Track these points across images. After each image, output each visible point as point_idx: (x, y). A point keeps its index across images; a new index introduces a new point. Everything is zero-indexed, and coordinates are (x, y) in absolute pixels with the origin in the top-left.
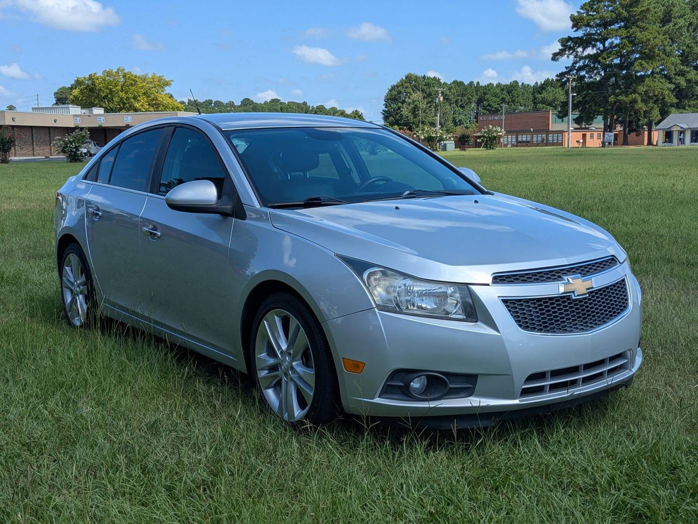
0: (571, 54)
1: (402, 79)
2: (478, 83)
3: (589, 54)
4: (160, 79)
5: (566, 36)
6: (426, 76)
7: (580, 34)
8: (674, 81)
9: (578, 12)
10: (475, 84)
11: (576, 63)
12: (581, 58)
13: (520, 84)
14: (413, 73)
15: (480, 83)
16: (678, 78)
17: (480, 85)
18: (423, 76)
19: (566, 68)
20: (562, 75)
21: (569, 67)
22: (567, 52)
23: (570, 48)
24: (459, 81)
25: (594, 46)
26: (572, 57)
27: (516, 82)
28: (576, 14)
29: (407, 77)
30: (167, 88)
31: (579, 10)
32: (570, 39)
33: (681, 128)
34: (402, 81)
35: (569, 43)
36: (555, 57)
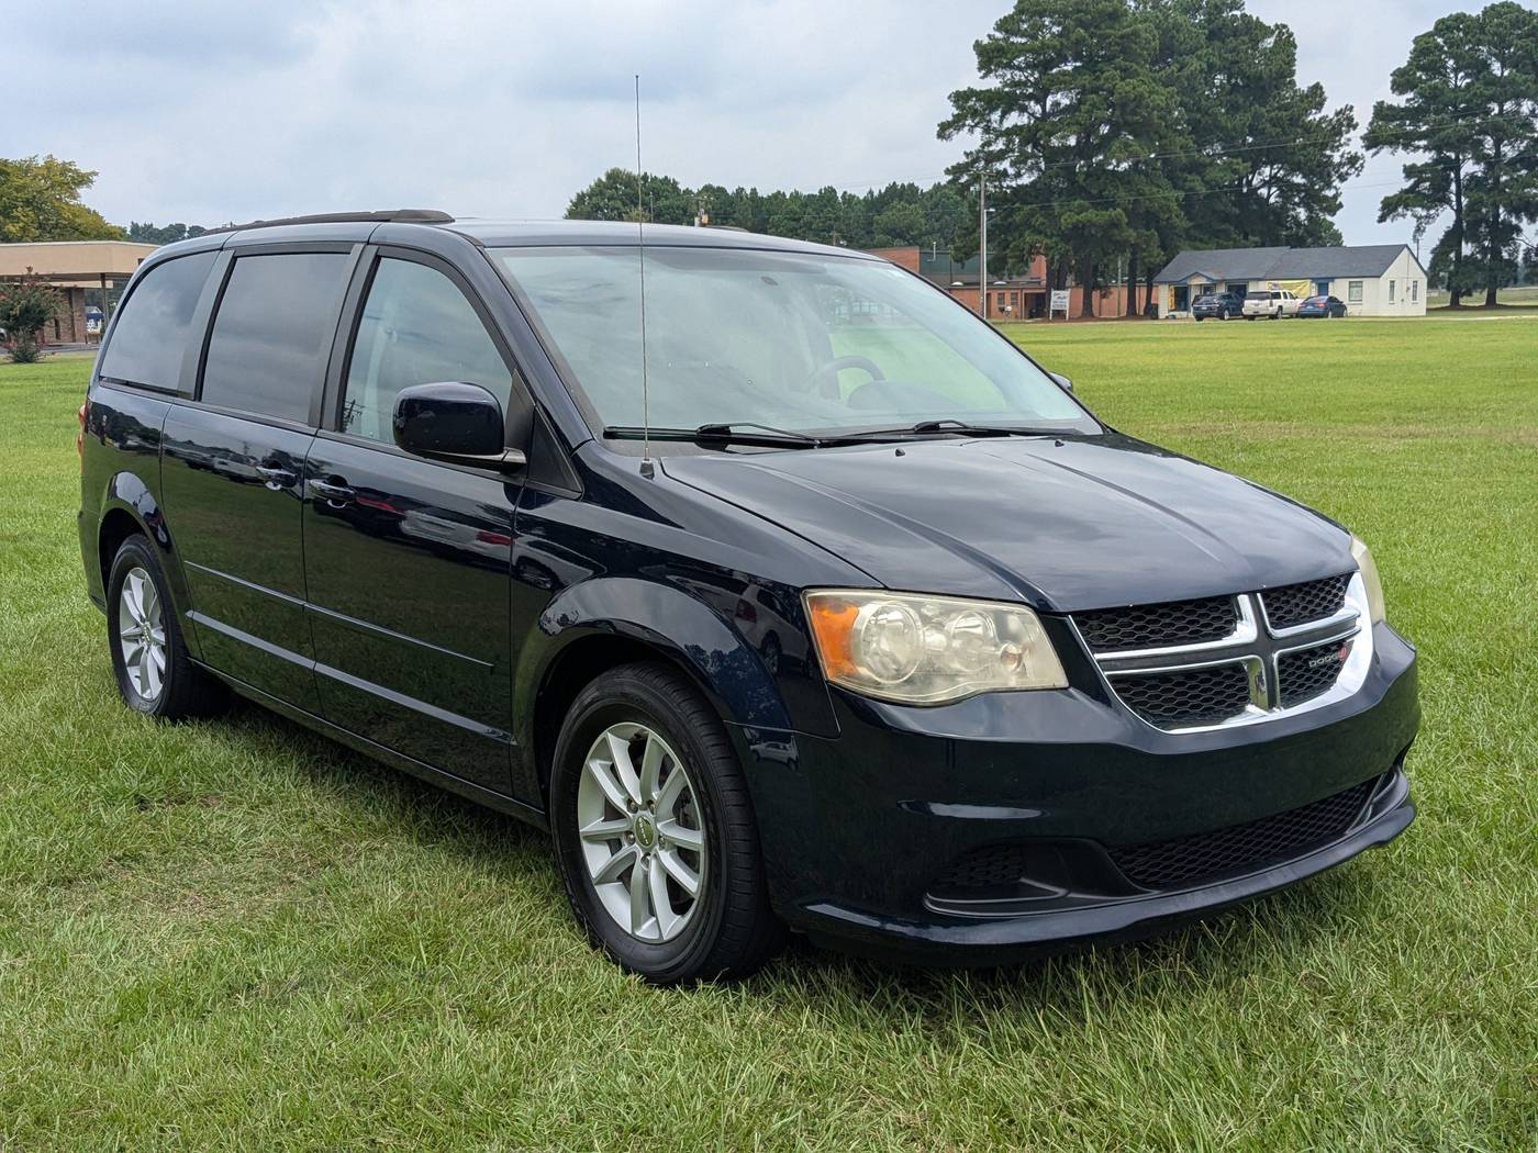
0: (976, 125)
1: (600, 180)
2: (754, 191)
3: (1016, 126)
4: (65, 169)
5: (963, 88)
6: (649, 174)
7: (993, 83)
8: (1180, 183)
9: (989, 36)
10: (748, 192)
11: (988, 143)
12: (1000, 134)
13: (839, 195)
14: (622, 169)
15: (758, 191)
16: (1190, 177)
17: (759, 195)
18: (642, 174)
19: (967, 154)
20: (957, 170)
21: (971, 153)
22: (969, 122)
23: (975, 113)
24: (715, 185)
25: (1023, 109)
26: (978, 130)
27: (831, 191)
28: (986, 41)
29: (609, 176)
30: (82, 191)
31: (992, 32)
32: (970, 93)
33: (1209, 279)
34: (599, 183)
35: (970, 103)
36: (944, 131)
